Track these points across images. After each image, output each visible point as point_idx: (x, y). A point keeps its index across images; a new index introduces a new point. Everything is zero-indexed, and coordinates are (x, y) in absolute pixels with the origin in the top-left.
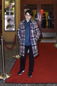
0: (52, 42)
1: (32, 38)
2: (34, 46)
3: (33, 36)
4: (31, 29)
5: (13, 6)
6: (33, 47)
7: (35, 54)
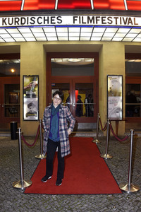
0: (91, 136)
1: (61, 130)
2: (64, 141)
3: (63, 128)
4: (60, 117)
5: (36, 85)
6: (62, 144)
7: (64, 153)
